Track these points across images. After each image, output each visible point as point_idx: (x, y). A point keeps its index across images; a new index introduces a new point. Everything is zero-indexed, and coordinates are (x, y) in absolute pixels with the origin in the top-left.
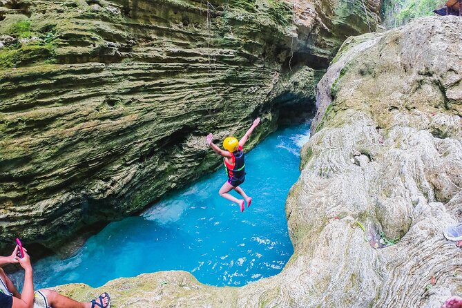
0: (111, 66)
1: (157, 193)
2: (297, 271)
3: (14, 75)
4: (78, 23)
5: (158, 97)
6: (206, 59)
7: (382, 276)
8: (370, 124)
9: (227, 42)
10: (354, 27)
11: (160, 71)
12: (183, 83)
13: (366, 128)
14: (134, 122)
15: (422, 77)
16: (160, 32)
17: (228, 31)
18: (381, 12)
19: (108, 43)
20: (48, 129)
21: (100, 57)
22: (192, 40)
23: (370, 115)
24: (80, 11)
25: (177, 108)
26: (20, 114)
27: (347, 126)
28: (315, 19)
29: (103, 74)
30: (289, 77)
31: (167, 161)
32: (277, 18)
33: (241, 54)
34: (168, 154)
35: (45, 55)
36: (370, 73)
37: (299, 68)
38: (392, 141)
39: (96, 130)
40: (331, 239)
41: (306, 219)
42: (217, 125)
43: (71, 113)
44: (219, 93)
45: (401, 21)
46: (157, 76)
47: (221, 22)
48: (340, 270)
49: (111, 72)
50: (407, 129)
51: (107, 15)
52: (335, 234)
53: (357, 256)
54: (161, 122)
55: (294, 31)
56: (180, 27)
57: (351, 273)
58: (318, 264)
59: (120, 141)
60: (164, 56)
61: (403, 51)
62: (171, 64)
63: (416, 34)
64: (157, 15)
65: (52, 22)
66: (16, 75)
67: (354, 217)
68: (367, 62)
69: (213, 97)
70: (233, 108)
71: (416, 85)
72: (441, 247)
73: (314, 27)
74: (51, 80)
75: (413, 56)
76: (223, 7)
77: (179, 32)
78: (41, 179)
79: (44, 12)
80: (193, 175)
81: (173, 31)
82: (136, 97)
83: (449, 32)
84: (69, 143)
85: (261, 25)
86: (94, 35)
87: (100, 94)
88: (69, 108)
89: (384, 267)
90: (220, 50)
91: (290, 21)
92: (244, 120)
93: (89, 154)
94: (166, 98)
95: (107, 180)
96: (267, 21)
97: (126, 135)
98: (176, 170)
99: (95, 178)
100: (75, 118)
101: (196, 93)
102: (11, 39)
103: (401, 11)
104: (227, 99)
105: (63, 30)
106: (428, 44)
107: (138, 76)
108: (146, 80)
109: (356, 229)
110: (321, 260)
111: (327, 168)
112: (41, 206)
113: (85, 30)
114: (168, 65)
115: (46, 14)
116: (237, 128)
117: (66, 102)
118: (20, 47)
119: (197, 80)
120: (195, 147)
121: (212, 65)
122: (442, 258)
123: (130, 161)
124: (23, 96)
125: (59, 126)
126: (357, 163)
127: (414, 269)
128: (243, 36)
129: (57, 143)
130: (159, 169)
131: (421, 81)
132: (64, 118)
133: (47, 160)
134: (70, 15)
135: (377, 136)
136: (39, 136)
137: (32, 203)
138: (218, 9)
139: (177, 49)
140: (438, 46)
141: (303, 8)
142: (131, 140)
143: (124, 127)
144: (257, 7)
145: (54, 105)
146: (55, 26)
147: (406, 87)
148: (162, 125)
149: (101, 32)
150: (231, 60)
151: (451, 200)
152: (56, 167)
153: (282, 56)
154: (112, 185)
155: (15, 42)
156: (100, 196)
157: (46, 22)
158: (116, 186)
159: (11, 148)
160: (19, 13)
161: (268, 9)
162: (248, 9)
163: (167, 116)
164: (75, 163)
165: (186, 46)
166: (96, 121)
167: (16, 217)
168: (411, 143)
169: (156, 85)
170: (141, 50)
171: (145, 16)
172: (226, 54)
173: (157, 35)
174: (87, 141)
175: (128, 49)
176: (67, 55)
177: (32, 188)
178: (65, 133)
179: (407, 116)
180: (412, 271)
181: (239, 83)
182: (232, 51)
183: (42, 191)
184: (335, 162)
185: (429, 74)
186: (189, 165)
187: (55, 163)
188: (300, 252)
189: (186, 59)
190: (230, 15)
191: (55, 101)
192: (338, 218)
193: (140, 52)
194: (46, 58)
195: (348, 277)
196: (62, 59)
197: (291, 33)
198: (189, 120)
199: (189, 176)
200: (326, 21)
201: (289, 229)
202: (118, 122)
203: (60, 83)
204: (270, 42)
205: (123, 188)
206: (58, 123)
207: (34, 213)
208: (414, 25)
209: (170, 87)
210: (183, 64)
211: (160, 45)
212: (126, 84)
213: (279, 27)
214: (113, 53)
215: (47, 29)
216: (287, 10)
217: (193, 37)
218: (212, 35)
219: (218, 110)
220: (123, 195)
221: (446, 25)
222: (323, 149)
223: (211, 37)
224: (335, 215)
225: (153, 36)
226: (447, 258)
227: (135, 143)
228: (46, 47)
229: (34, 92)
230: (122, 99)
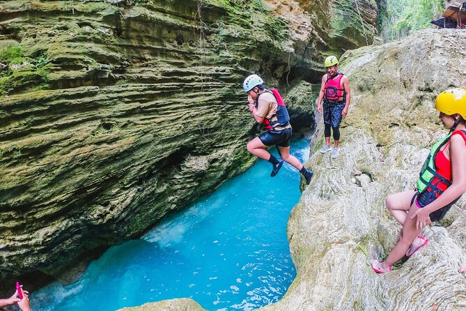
0: (105, 89)
1: (157, 215)
2: (300, 299)
3: (6, 103)
4: (69, 47)
5: (155, 118)
6: (202, 78)
7: (384, 303)
8: (370, 142)
9: (223, 59)
10: (351, 40)
11: (155, 92)
12: (179, 103)
13: (366, 147)
14: (131, 145)
15: (422, 93)
16: (154, 52)
17: (223, 48)
18: (378, 23)
19: (101, 65)
20: (44, 157)
21: (94, 80)
22: (187, 59)
23: (370, 133)
24: (72, 34)
25: (174, 129)
26: (15, 143)
27: (347, 144)
28: (312, 33)
29: (97, 98)
30: (287, 93)
31: (166, 182)
32: (273, 34)
33: (237, 71)
34: (166, 176)
35: (37, 81)
36: (369, 89)
37: (297, 83)
38: (393, 159)
39: (92, 155)
40: (333, 265)
41: (308, 242)
42: (215, 143)
43: (66, 139)
44: (216, 112)
45: (398, 32)
46: (152, 97)
47: (216, 39)
48: (343, 297)
49: (105, 95)
50: (408, 147)
51: (99, 37)
52: (338, 260)
53: (359, 283)
54: (159, 144)
55: (290, 46)
56: (174, 46)
57: (353, 300)
58: (320, 292)
59: (117, 165)
60: (160, 77)
61: (402, 67)
62: (166, 84)
63: (415, 48)
64: (150, 35)
65: (43, 47)
66: (9, 103)
67: (356, 241)
68: (366, 77)
69: (210, 116)
70: (231, 126)
71: (416, 102)
72: (443, 273)
73: (311, 42)
74: (44, 106)
75: (413, 71)
76: (218, 24)
77: (173, 51)
78: (39, 207)
79: (34, 36)
80: (193, 196)
81: (167, 50)
82: (131, 119)
83: (449, 47)
84: (65, 169)
85: (257, 41)
86: (87, 58)
87: (95, 118)
88: (64, 133)
89: (387, 294)
90: (216, 67)
91: (286, 36)
92: (242, 138)
93: (86, 180)
94: (162, 119)
95: (106, 205)
96: (263, 37)
97: (123, 158)
98: (176, 191)
99: (94, 204)
100: (70, 144)
101: (193, 112)
102: (2, 66)
103: (398, 22)
104: (224, 117)
105: (55, 55)
106: (427, 59)
107: (133, 98)
108: (141, 102)
109: (358, 254)
110: (323, 287)
111: (328, 189)
112: (40, 235)
113: (78, 54)
114: (164, 85)
115: (37, 38)
116: (235, 146)
117: (61, 128)
118: (12, 73)
119: (194, 100)
120: (194, 167)
121: (208, 83)
122: (443, 284)
123: (128, 184)
124: (17, 124)
125: (55, 153)
126: (359, 183)
127: (416, 295)
128: (239, 53)
129: (53, 171)
130: (158, 191)
131: (421, 97)
132: (60, 145)
133: (44, 188)
134: (60, 39)
135: (377, 154)
136: (35, 163)
137: (31, 232)
138: (213, 27)
139: (172, 69)
140: (437, 62)
141: (299, 22)
142: (129, 163)
143: (121, 151)
144: (252, 22)
145: (49, 132)
146: (47, 50)
147: (406, 103)
148: (160, 147)
149: (94, 55)
150: (227, 77)
151: (454, 224)
152: (53, 195)
153: (279, 73)
154: (112, 209)
155: (7, 68)
156: (100, 221)
157: (37, 47)
158: (116, 210)
159: (7, 177)
160: (9, 38)
161: (263, 25)
162: (243, 25)
163: (164, 138)
164: (72, 189)
165: (181, 65)
166: (92, 146)
167: (16, 247)
168: (413, 162)
169: (152, 106)
170: (135, 71)
171: (138, 36)
172: (223, 71)
173: (152, 55)
174: (83, 166)
175: (122, 71)
176: (60, 80)
177: (31, 217)
178: (61, 159)
179: (407, 133)
180: (414, 297)
181: (236, 100)
182: (228, 69)
183: (40, 219)
184: (335, 183)
185: (430, 90)
186: (188, 186)
187: (52, 190)
188: (303, 276)
189: (182, 78)
190: (225, 32)
191: (50, 127)
192: (341, 242)
193: (135, 73)
194: (39, 84)
195: (351, 304)
196: (54, 85)
197: (288, 48)
198: (187, 140)
199: (188, 196)
200: (323, 35)
201: (292, 251)
202: (114, 145)
203: (53, 109)
204: (266, 58)
205: (122, 212)
206: (53, 150)
207: (33, 242)
208: (413, 39)
209: (166, 107)
210: (178, 84)
211: (154, 65)
212: (122, 107)
213: (276, 42)
214: (107, 76)
215: (38, 53)
216: (283, 24)
217: (188, 56)
218: (207, 53)
219: (216, 129)
220: (123, 219)
221: (446, 39)
222: (323, 169)
223: (206, 55)
224: (337, 240)
225: (148, 57)
226: (448, 284)
227: (132, 167)
228: (38, 72)
229: (28, 119)
230: (117, 123)
